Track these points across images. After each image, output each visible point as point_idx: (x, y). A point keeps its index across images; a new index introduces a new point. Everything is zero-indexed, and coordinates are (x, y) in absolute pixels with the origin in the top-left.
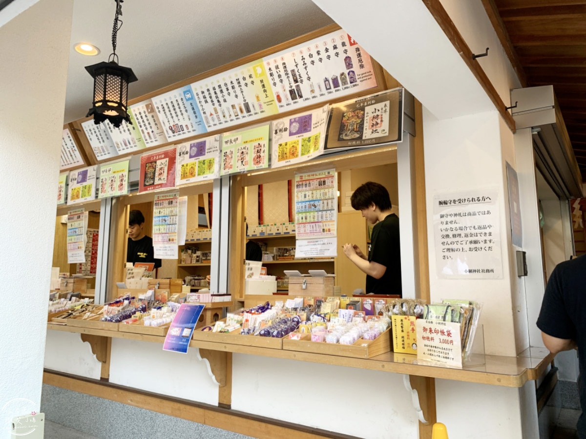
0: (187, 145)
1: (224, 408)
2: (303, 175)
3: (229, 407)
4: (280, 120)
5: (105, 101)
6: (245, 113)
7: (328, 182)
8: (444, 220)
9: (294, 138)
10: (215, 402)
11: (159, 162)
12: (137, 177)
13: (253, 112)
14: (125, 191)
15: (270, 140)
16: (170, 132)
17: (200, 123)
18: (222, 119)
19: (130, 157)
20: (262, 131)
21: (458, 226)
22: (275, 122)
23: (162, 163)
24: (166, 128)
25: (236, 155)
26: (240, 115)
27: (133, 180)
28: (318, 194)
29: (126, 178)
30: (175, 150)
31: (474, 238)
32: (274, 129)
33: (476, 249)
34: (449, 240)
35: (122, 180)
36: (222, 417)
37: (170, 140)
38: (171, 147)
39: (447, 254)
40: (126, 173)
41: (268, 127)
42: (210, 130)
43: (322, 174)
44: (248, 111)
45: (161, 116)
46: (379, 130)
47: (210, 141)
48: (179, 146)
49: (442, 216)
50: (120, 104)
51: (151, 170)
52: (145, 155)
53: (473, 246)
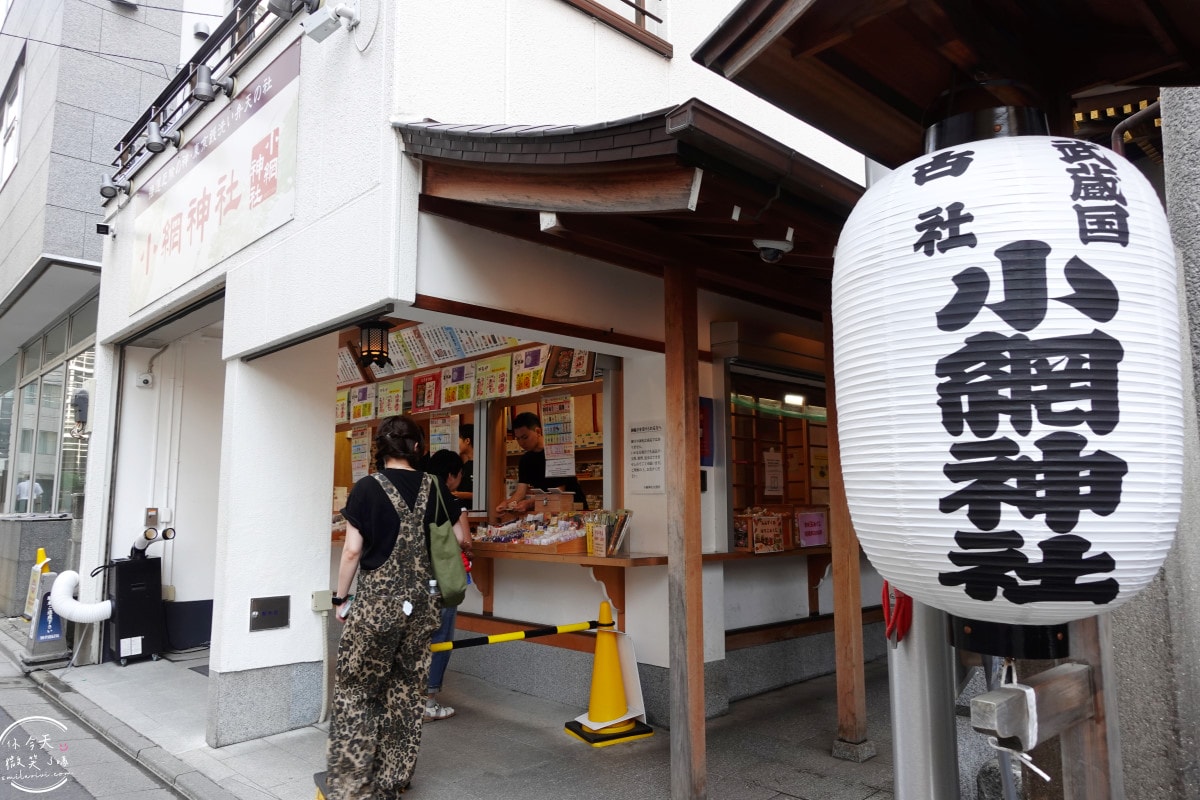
0: (450, 369)
1: (488, 615)
2: (548, 399)
3: (492, 613)
4: (518, 353)
5: (369, 351)
6: (493, 344)
7: (566, 406)
8: (633, 444)
9: (528, 370)
10: (480, 612)
11: (428, 384)
12: (410, 398)
13: (498, 343)
14: (400, 412)
15: (511, 370)
16: (436, 356)
17: (459, 349)
18: (477, 348)
19: (404, 378)
20: (505, 360)
21: (641, 450)
22: (515, 354)
23: (430, 385)
24: (432, 351)
25: (486, 382)
26: (490, 345)
27: (407, 400)
28: (559, 417)
29: (400, 399)
30: (440, 373)
31: (650, 460)
32: (514, 359)
33: (651, 469)
34: (636, 462)
35: (397, 401)
36: (485, 623)
37: (437, 363)
38: (437, 371)
39: (635, 473)
40: (401, 394)
41: (509, 358)
42: (467, 356)
43: (560, 399)
44: (495, 342)
45: (427, 341)
46: (581, 369)
47: (467, 366)
48: (444, 370)
49: (632, 442)
50: (382, 352)
51: (422, 392)
52: (416, 376)
53: (649, 466)
